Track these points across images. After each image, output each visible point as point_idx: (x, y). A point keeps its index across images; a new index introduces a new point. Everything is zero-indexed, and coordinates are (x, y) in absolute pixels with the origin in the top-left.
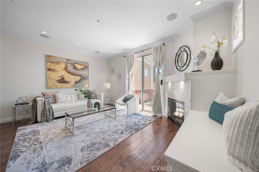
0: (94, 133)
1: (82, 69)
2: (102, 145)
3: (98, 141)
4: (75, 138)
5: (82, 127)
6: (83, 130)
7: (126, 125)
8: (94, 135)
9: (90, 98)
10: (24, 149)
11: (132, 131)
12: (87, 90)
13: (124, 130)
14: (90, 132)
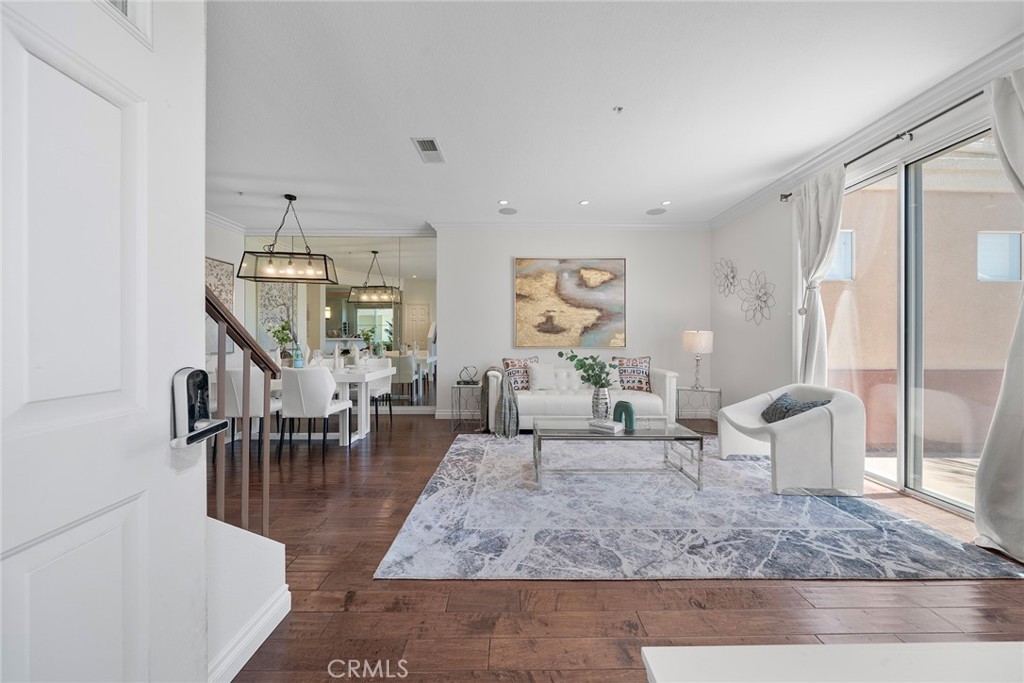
0: (593, 507)
1: (604, 282)
2: (597, 551)
3: (591, 532)
4: (540, 498)
5: (572, 475)
6: (570, 483)
7: (736, 529)
8: (590, 512)
9: (603, 386)
10: (447, 481)
11: (753, 567)
12: (592, 357)
13: (710, 542)
14: (584, 499)
